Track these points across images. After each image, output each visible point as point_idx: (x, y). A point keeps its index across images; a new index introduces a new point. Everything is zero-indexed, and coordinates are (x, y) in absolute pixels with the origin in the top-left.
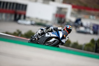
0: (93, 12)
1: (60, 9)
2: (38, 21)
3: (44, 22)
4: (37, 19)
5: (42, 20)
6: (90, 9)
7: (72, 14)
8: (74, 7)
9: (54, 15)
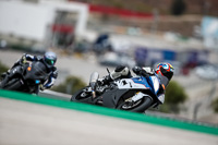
0: (134, 20)
1: (62, 14)
2: (15, 41)
3: (27, 43)
4: (11, 36)
5: (22, 39)
6: (128, 13)
7: (89, 25)
8: (92, 9)
9: (48, 26)
